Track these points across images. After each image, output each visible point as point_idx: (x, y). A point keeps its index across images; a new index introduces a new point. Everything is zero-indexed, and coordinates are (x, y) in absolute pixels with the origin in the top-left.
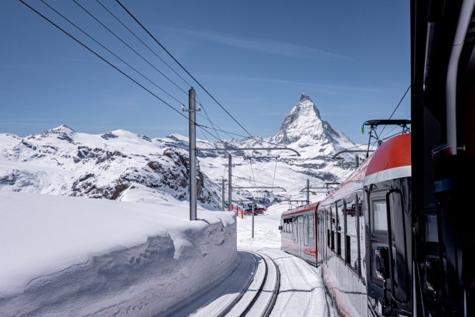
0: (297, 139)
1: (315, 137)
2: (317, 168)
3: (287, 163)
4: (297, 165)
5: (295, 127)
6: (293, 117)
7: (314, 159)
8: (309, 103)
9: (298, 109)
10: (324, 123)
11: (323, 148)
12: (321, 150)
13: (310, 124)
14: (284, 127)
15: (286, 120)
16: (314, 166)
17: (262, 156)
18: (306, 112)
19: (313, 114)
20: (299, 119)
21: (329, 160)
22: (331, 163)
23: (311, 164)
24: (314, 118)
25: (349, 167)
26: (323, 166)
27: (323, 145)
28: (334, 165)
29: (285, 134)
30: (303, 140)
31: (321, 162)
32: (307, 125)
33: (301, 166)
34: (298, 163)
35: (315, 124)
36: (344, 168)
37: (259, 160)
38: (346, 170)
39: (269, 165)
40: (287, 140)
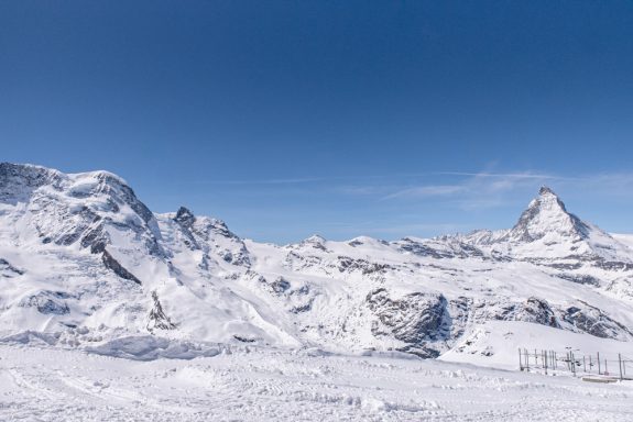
0: (541, 236)
1: (563, 233)
2: (570, 269)
3: (533, 262)
4: (545, 265)
5: (537, 223)
6: (534, 212)
7: (566, 258)
8: (548, 197)
9: (539, 203)
10: (572, 216)
11: (575, 245)
12: (573, 249)
13: (554, 219)
14: (523, 222)
15: (524, 214)
16: (567, 266)
17: (502, 256)
18: (548, 206)
19: (557, 207)
20: (541, 214)
21: (584, 260)
22: (587, 263)
23: (562, 264)
24: (558, 213)
25: (611, 267)
26: (577, 266)
27: (574, 242)
28: (592, 266)
29: (527, 231)
30: (548, 237)
31: (575, 262)
32: (551, 220)
33: (549, 266)
34: (546, 263)
35: (561, 218)
36: (605, 269)
37: (499, 259)
38: (608, 272)
39: (511, 265)
40: (528, 238)
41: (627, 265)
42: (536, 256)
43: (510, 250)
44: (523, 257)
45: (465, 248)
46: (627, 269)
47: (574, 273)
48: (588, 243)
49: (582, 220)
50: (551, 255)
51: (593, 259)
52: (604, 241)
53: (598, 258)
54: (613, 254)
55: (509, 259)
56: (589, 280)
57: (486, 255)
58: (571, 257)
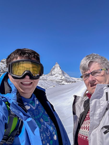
0: (55, 74)
1: (60, 74)
3: (52, 81)
5: (54, 71)
7: (59, 80)
8: (57, 65)
9: (55, 67)
10: (62, 70)
11: (62, 77)
14: (51, 71)
16: (59, 82)
18: (57, 67)
19: (59, 68)
20: (55, 69)
21: (63, 80)
25: (69, 82)
26: (62, 82)
28: (65, 82)
29: (51, 73)
32: (57, 71)
33: (56, 82)
35: (59, 70)
36: (67, 83)
40: (52, 75)
41: (72, 81)
42: (53, 79)
43: (47, 78)
44: (50, 80)
46: (72, 83)
48: (65, 77)
50: (56, 79)
51: (65, 80)
55: (46, 80)
56: (63, 84)
58: (61, 80)
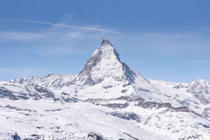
0: (100, 80)
1: (117, 78)
2: (120, 108)
3: (93, 103)
4: (102, 105)
5: (98, 70)
6: (96, 60)
7: (118, 99)
8: (108, 48)
9: (100, 53)
10: (124, 65)
11: (125, 89)
12: (123, 91)
13: (111, 67)
15: (88, 61)
16: (118, 106)
17: (70, 97)
18: (107, 56)
19: (114, 57)
20: (101, 62)
21: (131, 100)
22: (133, 103)
23: (115, 104)
24: (115, 61)
25: (148, 106)
26: (125, 105)
27: (124, 86)
28: (135, 105)
29: (90, 76)
30: (106, 82)
31: (123, 102)
32: (109, 67)
33: (106, 105)
34: (104, 103)
35: (116, 66)
36: (144, 107)
37: (67, 100)
38: (146, 110)
39: (76, 106)
40: (90, 82)
41: (159, 104)
42: (96, 97)
43: (76, 92)
44: (86, 98)
45: (39, 91)
46: (158, 108)
47: (123, 111)
48: (134, 87)
49: (131, 68)
50: (108, 96)
51: (136, 100)
52: (145, 86)
53: (140, 99)
54: (150, 96)
55: (75, 100)
56: (133, 116)
57: (56, 97)
58: (122, 98)
